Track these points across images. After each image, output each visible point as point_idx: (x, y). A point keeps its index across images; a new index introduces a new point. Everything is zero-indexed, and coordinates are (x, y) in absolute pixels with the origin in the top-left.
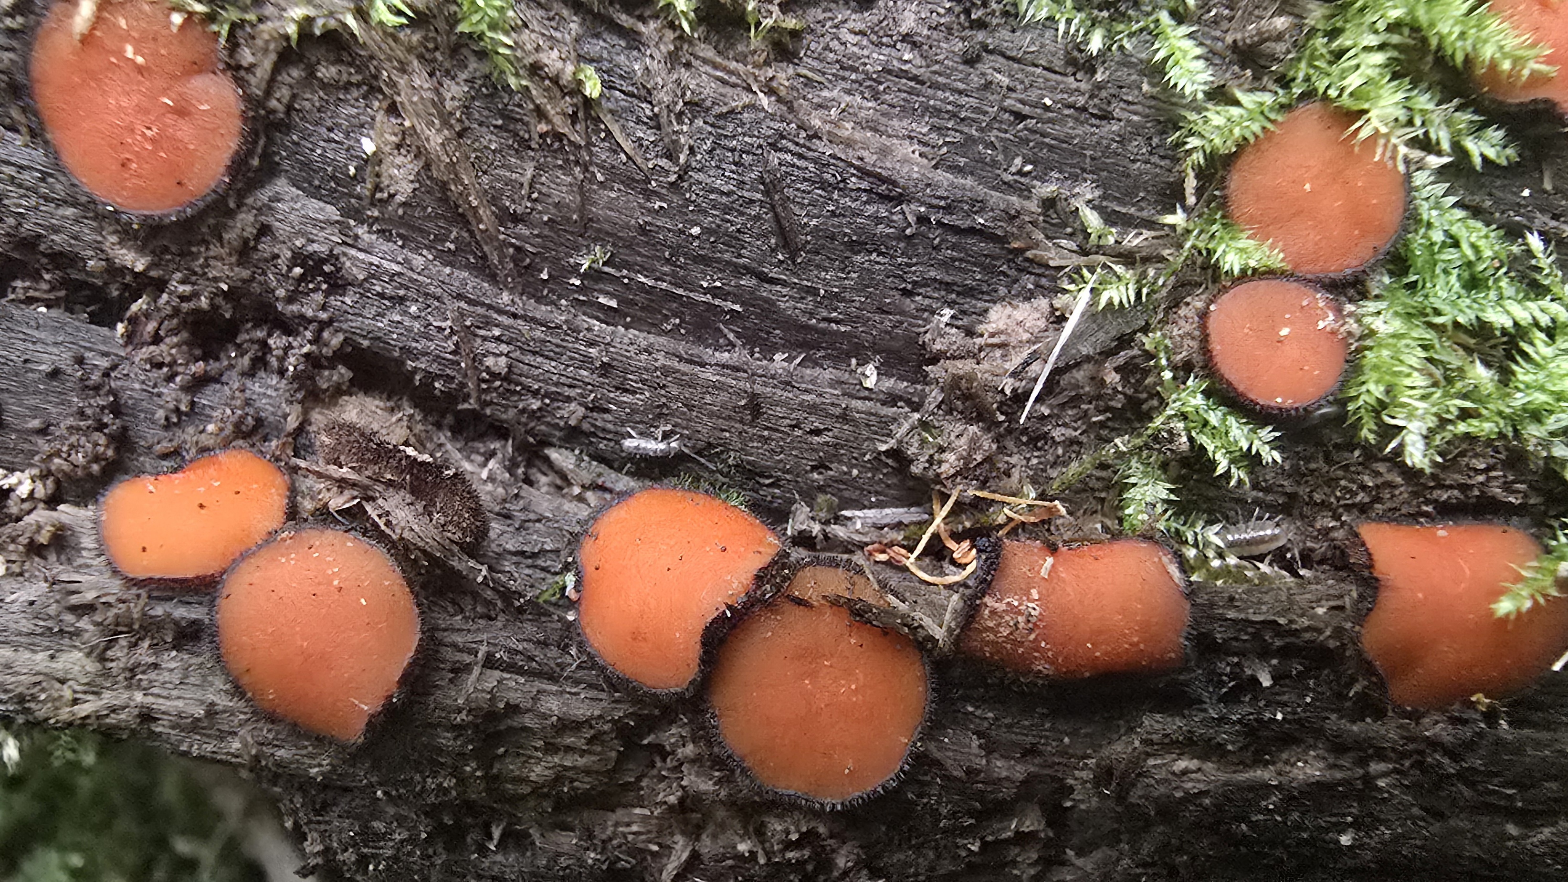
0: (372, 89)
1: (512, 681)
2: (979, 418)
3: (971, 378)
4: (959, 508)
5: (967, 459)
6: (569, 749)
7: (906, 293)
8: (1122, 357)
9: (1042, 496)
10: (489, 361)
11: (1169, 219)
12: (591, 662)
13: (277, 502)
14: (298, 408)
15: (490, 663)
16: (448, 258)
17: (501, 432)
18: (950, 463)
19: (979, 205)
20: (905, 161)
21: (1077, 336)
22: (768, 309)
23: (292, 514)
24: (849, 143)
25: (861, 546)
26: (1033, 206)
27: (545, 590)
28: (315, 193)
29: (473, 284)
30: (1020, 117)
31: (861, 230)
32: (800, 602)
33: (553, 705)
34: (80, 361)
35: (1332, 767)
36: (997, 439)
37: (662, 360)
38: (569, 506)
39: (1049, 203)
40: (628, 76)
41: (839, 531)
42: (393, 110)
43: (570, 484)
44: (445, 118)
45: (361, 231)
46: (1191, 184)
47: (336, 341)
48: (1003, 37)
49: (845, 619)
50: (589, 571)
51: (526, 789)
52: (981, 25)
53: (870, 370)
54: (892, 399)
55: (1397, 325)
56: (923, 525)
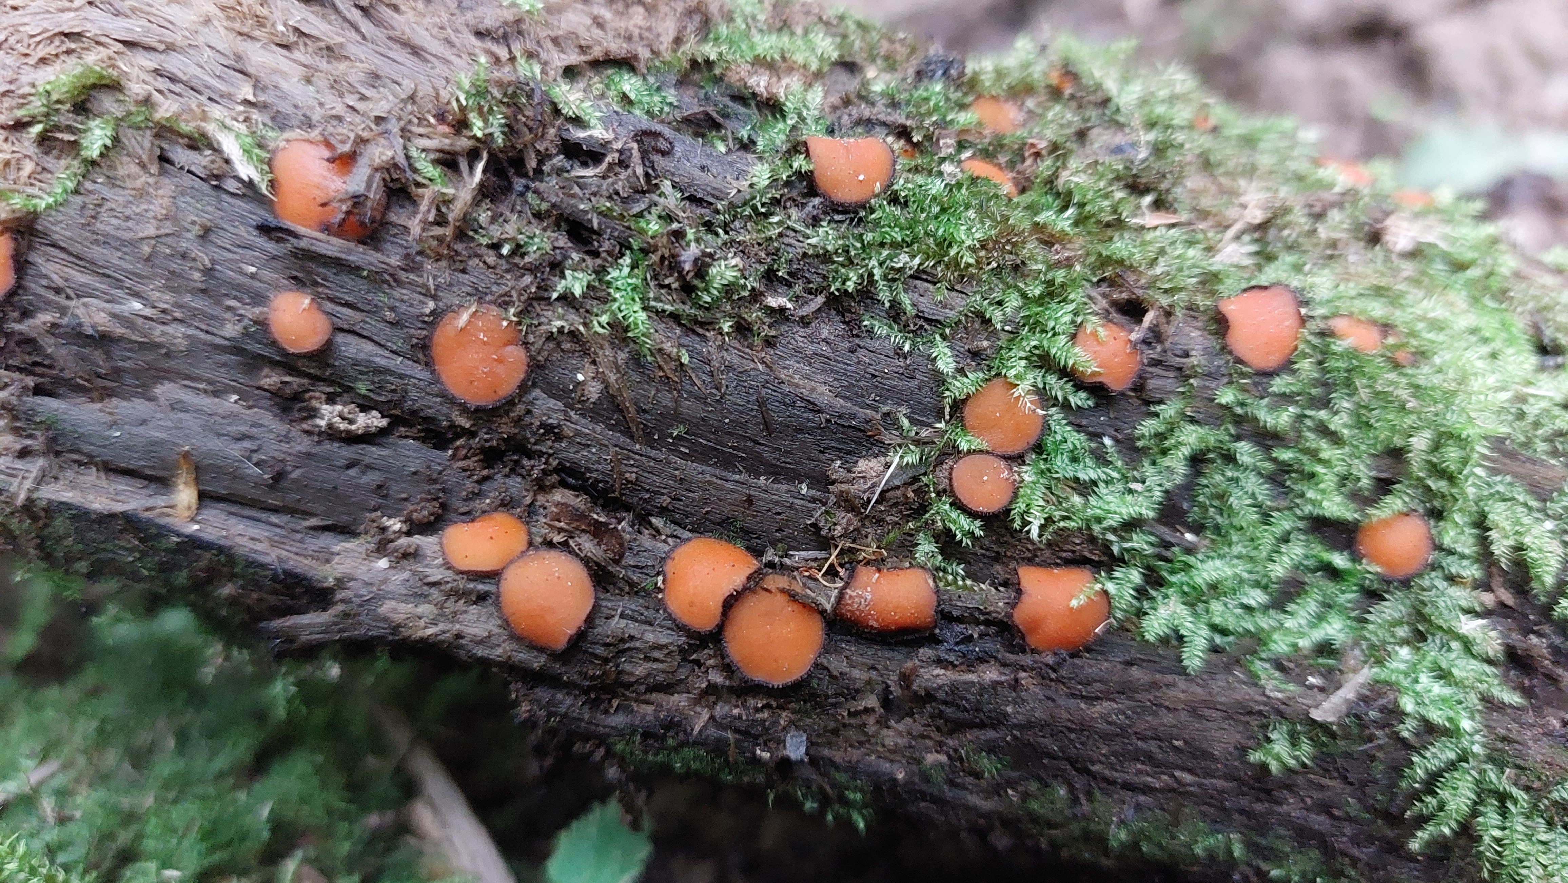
0: (586, 353)
1: (632, 625)
2: (853, 510)
3: (848, 492)
4: (842, 552)
5: (846, 529)
6: (656, 660)
7: (822, 452)
8: (915, 486)
9: (878, 547)
10: (627, 475)
11: (938, 425)
12: (670, 617)
13: (523, 538)
14: (531, 494)
15: (622, 616)
16: (611, 427)
17: (628, 508)
18: (838, 530)
19: (853, 416)
20: (822, 394)
21: (892, 476)
22: (758, 457)
23: (530, 544)
24: (797, 386)
25: (797, 569)
26: (879, 417)
27: (647, 583)
28: (553, 396)
29: (623, 440)
30: (874, 376)
31: (801, 424)
32: (767, 590)
33: (650, 637)
34: (429, 467)
35: (1002, 674)
36: (861, 520)
37: (708, 478)
38: (660, 545)
39: (887, 414)
40: (700, 353)
41: (787, 561)
42: (594, 362)
43: (660, 534)
44: (618, 368)
45: (572, 413)
46: (947, 410)
47: (555, 463)
48: (867, 342)
49: (787, 598)
50: (669, 575)
51: (633, 679)
52: (858, 336)
53: (804, 486)
54: (813, 500)
55: (1034, 478)
56: (827, 559)
